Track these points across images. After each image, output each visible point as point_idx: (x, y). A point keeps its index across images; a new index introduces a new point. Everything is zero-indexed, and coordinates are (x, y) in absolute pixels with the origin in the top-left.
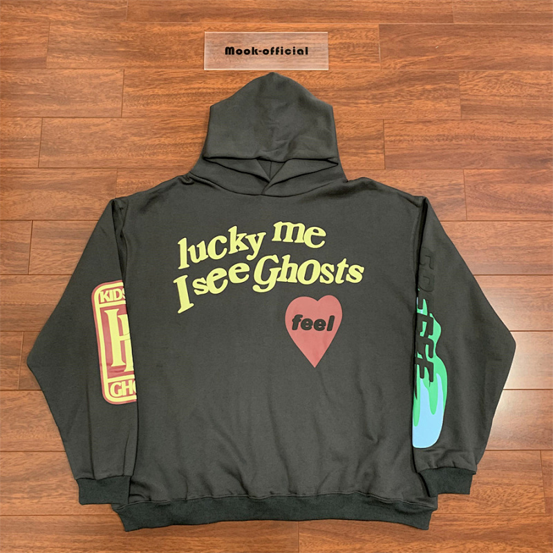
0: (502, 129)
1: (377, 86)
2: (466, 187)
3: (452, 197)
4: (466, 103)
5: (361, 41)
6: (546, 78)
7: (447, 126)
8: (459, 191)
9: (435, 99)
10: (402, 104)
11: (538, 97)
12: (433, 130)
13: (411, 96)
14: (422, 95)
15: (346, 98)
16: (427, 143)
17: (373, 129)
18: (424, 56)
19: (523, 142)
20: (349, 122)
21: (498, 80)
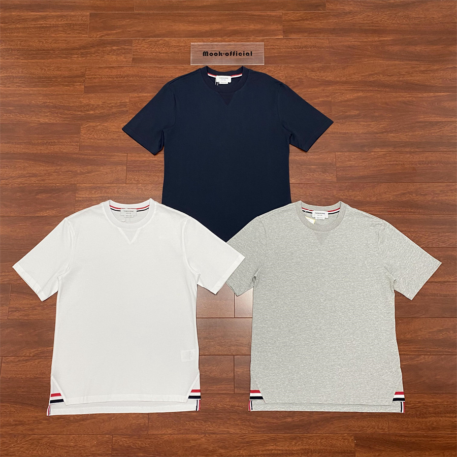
0: (155, 71)
1: (84, 47)
2: (130, 104)
3: (121, 109)
4: (135, 56)
5: (78, 22)
6: (184, 43)
7: (123, 70)
8: (125, 106)
9: (118, 54)
10: (98, 58)
11: (179, 53)
13: (104, 53)
14: (110, 52)
15: (65, 55)
16: (110, 79)
17: (79, 72)
18: (114, 30)
20: (65, 68)
21: (156, 44)
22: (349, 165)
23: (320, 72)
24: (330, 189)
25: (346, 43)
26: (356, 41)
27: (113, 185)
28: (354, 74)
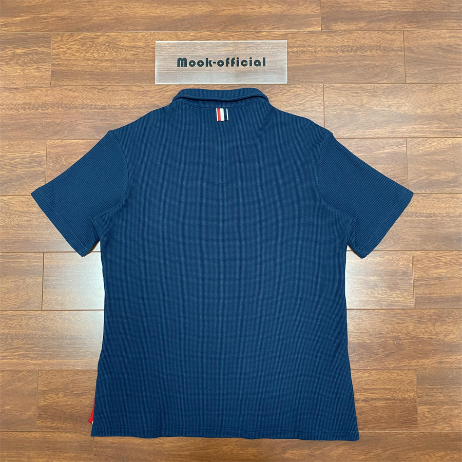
0: (91, 96)
2: (48, 159)
3: (32, 169)
4: (57, 68)
6: (144, 41)
7: (36, 93)
8: (39, 163)
9: (25, 64)
11: (134, 61)
12: (20, 98)
14: (11, 60)
16: (12, 112)
18: (18, 17)
19: (113, 110)
21: (93, 43)
22: (435, 276)
23: (387, 98)
24: (403, 320)
25: (434, 41)
26: (453, 37)
27: (19, 313)
28: (448, 100)
